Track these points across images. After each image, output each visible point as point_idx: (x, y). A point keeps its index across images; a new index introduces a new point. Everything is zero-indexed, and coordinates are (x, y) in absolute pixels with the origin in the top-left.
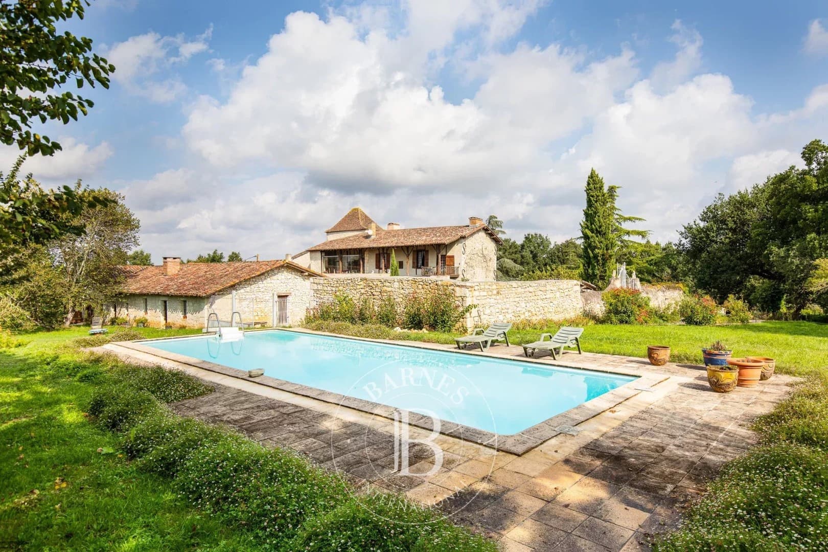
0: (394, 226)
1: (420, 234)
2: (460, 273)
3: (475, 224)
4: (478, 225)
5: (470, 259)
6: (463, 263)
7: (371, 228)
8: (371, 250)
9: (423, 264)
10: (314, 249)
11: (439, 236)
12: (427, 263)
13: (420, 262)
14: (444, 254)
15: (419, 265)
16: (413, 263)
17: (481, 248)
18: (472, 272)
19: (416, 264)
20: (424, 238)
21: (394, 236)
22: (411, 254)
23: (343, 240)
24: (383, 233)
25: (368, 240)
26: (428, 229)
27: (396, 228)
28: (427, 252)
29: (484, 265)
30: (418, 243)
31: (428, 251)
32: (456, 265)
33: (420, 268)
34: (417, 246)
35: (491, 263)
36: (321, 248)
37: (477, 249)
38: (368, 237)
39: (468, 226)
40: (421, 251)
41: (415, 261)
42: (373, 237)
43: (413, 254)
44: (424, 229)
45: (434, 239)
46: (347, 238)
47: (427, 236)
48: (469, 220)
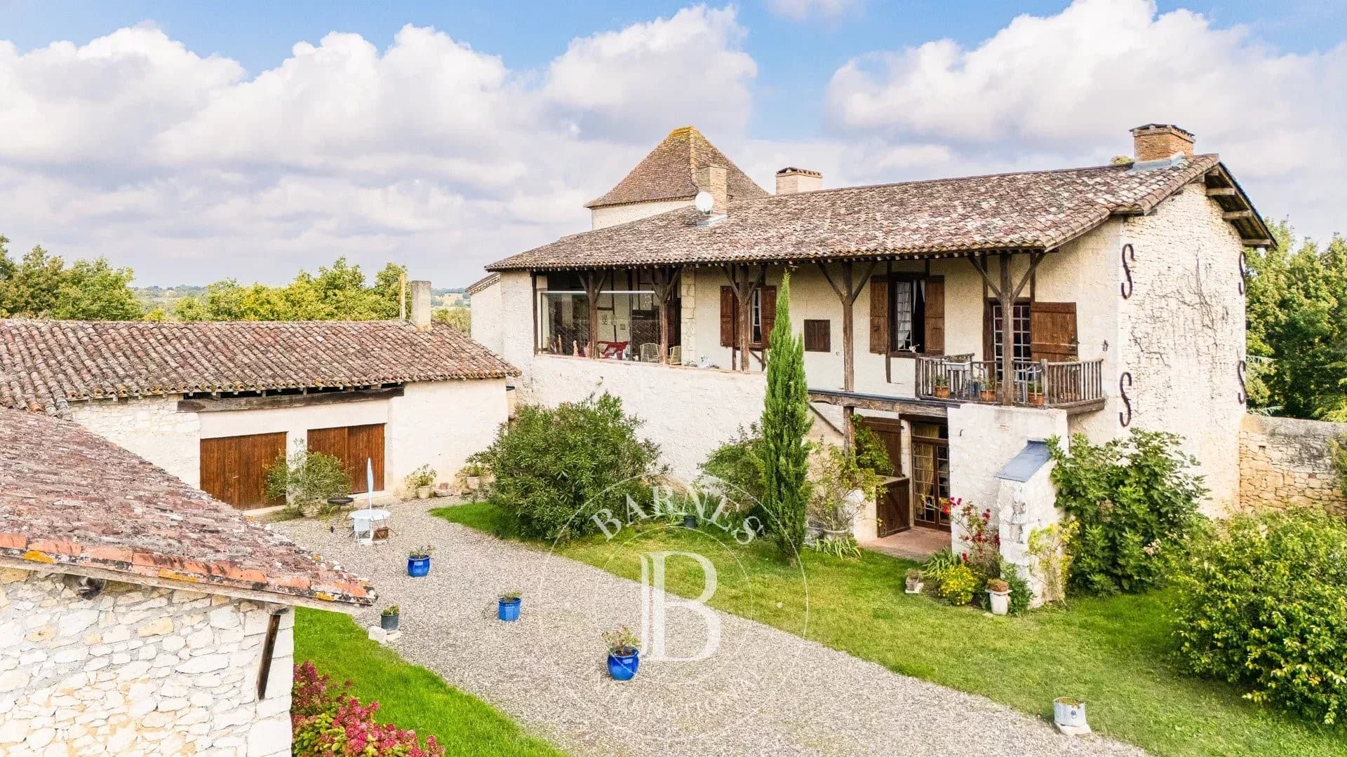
0: (800, 178)
1: (902, 203)
2: (1110, 388)
3: (1166, 152)
4: (1176, 158)
5: (1155, 319)
6: (1122, 339)
7: (707, 186)
8: (703, 271)
9: (918, 336)
10: (508, 265)
11: (996, 212)
12: (939, 333)
13: (905, 328)
14: (1025, 294)
15: (902, 337)
16: (875, 329)
17: (1191, 266)
18: (1159, 380)
19: (886, 337)
20: (923, 220)
21: (795, 216)
22: (865, 294)
23: (612, 233)
24: (758, 205)
25: (692, 235)
26: (933, 184)
27: (805, 185)
28: (938, 283)
29: (1205, 341)
30: (895, 244)
31: (940, 280)
32: (1086, 353)
33: (905, 353)
34: (890, 259)
35: (1228, 329)
36: (529, 262)
37: (1178, 270)
38: (692, 221)
39: (1129, 166)
40: (908, 277)
41: (883, 322)
42: (713, 221)
43: (873, 291)
44: (918, 186)
45: (971, 225)
46: (632, 228)
47: (936, 211)
48: (1131, 138)
